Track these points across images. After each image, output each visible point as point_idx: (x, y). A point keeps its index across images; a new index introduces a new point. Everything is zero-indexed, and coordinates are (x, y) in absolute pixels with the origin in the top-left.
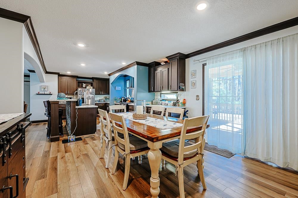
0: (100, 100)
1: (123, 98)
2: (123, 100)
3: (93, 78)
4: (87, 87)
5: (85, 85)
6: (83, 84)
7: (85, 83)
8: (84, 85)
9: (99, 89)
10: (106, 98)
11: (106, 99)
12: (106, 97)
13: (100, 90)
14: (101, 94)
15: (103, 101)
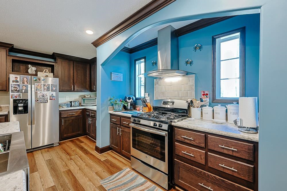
0: (71, 102)
1: (129, 98)
2: (131, 105)
3: (54, 56)
4: (39, 73)
5: (34, 69)
6: (29, 66)
7: (34, 64)
8: (32, 69)
9: (69, 80)
10: (83, 98)
11: (84, 100)
12: (85, 97)
13: (72, 81)
14: (74, 91)
15: (77, 104)
